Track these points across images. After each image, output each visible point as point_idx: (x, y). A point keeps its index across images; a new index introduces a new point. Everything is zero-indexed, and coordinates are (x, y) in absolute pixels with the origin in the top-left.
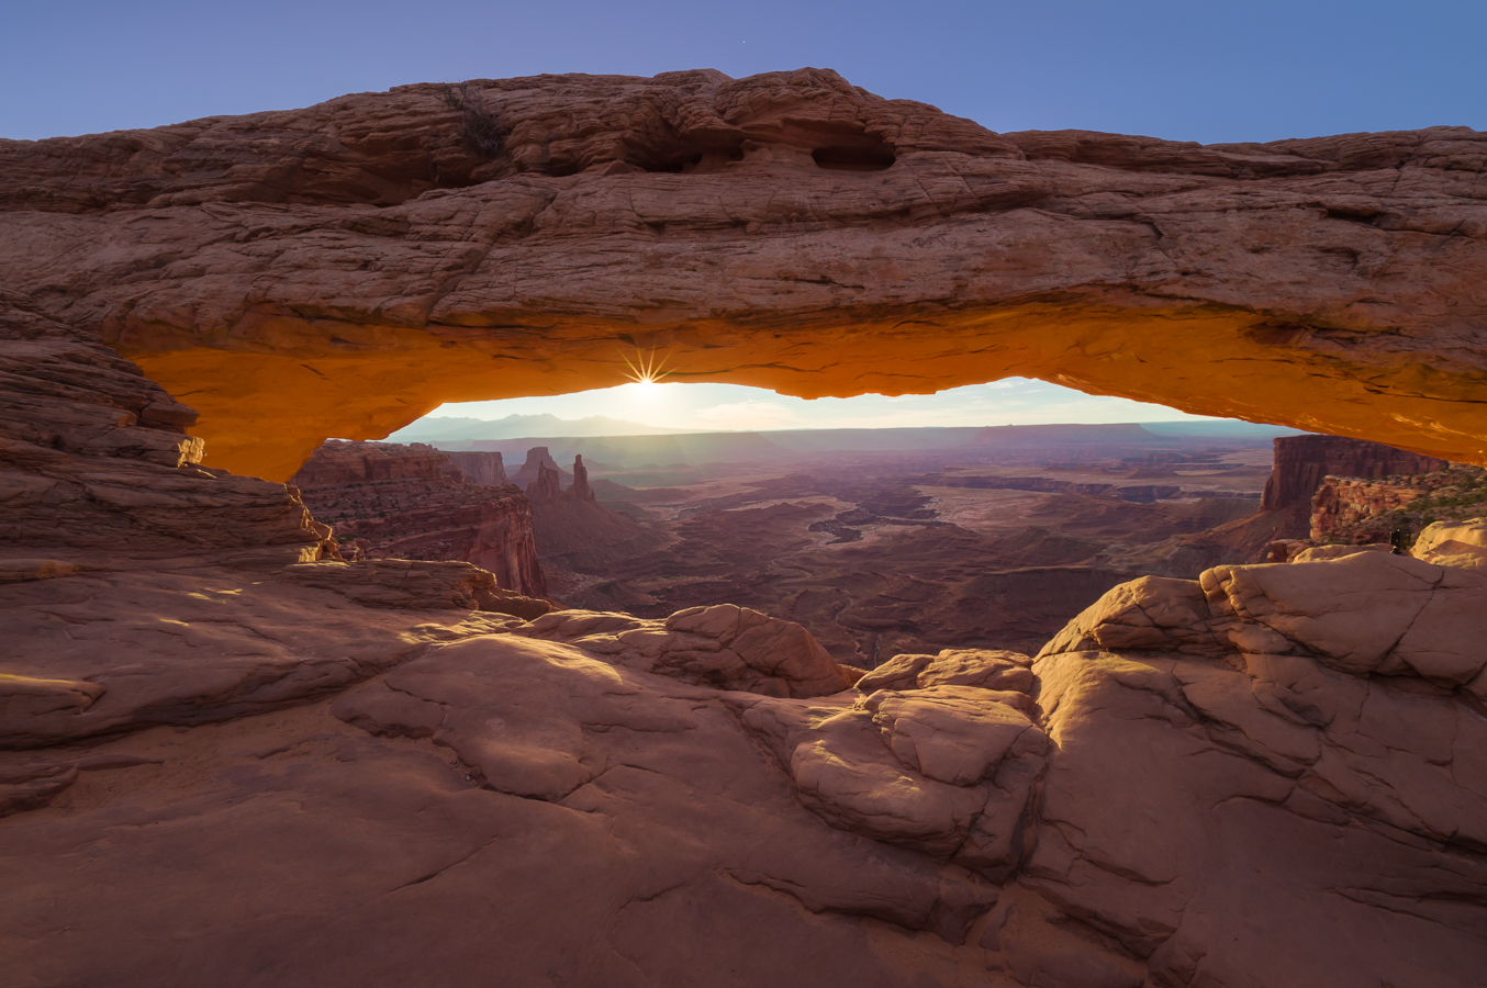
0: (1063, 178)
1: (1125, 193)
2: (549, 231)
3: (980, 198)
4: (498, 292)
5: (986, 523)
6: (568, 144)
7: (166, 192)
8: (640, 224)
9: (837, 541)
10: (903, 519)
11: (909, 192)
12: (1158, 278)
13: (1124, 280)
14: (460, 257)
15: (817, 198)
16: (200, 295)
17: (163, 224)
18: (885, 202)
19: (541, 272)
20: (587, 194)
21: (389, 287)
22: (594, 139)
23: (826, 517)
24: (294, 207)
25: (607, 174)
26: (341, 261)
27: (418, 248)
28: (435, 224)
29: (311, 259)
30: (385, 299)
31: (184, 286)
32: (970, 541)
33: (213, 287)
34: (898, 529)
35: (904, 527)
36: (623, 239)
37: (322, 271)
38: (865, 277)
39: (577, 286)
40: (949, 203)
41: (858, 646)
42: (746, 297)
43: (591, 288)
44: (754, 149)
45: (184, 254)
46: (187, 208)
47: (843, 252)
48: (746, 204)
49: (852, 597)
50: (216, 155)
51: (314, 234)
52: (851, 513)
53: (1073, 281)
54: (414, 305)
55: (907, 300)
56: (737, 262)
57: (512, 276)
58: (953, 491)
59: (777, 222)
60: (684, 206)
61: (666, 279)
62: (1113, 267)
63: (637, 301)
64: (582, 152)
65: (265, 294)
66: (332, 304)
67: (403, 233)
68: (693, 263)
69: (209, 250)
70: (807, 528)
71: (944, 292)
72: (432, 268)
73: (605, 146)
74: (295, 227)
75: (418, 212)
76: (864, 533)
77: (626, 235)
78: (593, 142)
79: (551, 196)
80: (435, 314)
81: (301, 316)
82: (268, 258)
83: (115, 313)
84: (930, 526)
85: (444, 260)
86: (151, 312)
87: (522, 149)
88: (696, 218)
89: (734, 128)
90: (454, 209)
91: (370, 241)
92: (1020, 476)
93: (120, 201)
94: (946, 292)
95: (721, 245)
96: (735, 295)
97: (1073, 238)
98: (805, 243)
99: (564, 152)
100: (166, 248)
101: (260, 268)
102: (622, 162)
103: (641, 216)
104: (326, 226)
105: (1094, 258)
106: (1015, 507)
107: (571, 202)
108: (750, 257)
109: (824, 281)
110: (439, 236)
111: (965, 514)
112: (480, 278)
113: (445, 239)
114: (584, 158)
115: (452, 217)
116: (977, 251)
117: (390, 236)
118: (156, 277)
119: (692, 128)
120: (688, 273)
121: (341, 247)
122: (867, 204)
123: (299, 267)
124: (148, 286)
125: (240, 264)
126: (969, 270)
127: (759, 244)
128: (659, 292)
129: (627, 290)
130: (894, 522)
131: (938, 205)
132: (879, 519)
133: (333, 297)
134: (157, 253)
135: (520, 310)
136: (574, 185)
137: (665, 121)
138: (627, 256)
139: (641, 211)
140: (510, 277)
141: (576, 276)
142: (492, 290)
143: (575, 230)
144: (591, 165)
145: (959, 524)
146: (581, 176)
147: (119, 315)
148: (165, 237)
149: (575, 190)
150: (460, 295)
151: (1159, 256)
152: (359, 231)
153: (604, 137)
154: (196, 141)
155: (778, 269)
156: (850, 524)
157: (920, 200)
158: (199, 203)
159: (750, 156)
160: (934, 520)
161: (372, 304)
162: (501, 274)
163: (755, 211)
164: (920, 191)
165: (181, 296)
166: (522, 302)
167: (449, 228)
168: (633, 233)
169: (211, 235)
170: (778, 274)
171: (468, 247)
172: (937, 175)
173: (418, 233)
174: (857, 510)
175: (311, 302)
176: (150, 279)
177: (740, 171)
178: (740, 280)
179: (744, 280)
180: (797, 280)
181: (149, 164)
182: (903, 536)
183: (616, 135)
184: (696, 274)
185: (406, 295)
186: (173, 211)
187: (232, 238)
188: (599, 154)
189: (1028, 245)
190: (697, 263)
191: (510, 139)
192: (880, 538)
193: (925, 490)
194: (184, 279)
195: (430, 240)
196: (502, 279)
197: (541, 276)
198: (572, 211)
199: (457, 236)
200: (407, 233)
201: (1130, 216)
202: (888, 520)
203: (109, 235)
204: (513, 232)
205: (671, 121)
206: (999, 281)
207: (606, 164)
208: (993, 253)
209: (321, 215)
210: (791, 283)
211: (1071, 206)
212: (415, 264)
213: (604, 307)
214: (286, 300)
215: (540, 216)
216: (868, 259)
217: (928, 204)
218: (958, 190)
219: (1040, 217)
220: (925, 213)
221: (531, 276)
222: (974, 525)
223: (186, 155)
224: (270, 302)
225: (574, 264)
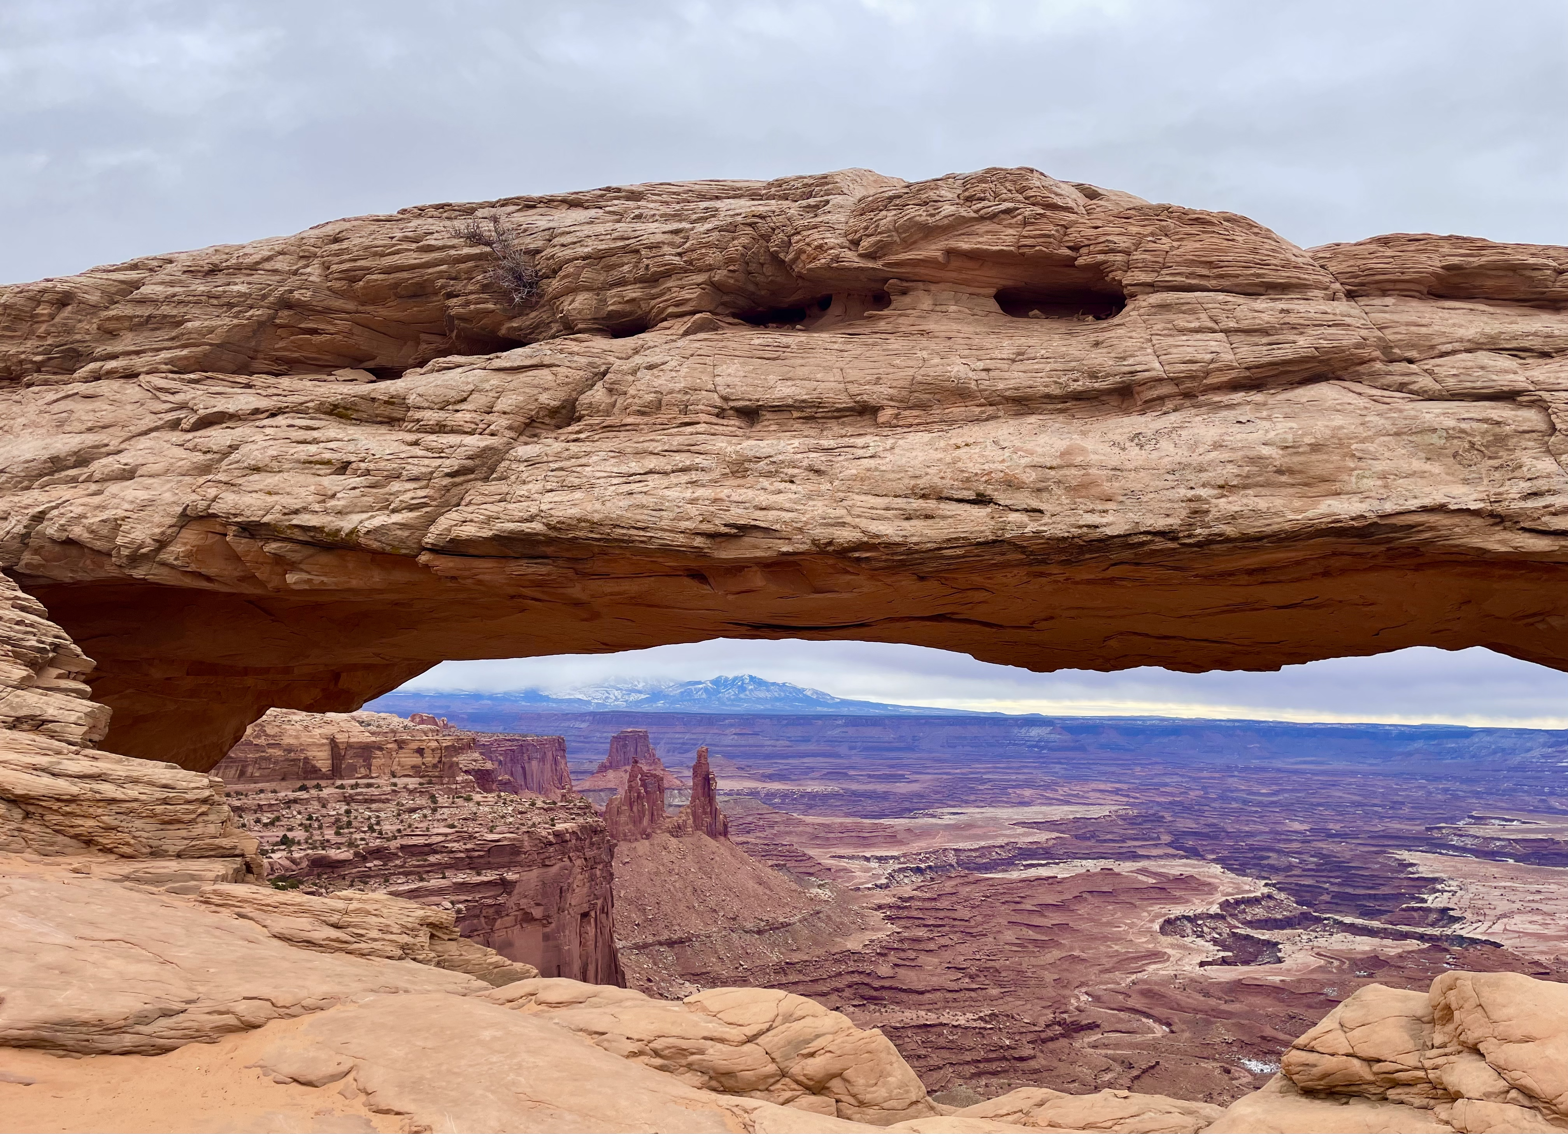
0: (1403, 329)
1: (1518, 352)
2: (596, 420)
3: (1247, 369)
4: (516, 509)
6: (632, 292)
7: (96, 360)
8: (724, 410)
9: (1224, 961)
10: (1375, 924)
11: (1131, 361)
12: (1540, 503)
13: (1480, 505)
14: (469, 458)
15: (988, 370)
16: (126, 506)
17: (89, 405)
18: (1093, 375)
19: (577, 482)
20: (650, 367)
21: (371, 499)
22: (669, 284)
23: (1196, 906)
24: (258, 380)
25: (686, 333)
26: (311, 462)
27: (416, 443)
28: (442, 409)
29: (275, 458)
30: (365, 516)
31: (106, 493)
33: (143, 495)
34: (1364, 945)
35: (1376, 941)
36: (697, 433)
37: (285, 475)
38: (1045, 495)
39: (625, 502)
40: (1192, 377)
42: (864, 523)
43: (643, 507)
44: (904, 293)
45: (111, 448)
46: (122, 381)
47: (1015, 456)
48: (878, 381)
50: (166, 310)
51: (280, 420)
52: (1257, 901)
53: (1389, 507)
54: (403, 526)
55: (1109, 531)
56: (854, 472)
57: (539, 486)
58: (1491, 868)
59: (923, 406)
60: (789, 383)
61: (750, 494)
62: (1466, 481)
63: (705, 527)
64: (653, 302)
65: (209, 506)
66: (294, 522)
67: (399, 420)
68: (791, 471)
69: (144, 442)
70: (1156, 927)
71: (1170, 521)
72: (432, 473)
73: (685, 294)
74: (256, 411)
75: (420, 390)
76: (1286, 949)
77: (701, 428)
78: (669, 289)
79: (602, 369)
80: (429, 539)
81: (252, 536)
82: (217, 456)
83: (20, 529)
84: (1438, 944)
85: (448, 462)
86: (62, 528)
87: (571, 298)
88: (804, 401)
89: (871, 265)
90: (471, 387)
91: (353, 431)
93: (39, 371)
94: (1174, 522)
95: (832, 443)
96: (848, 519)
97: (1397, 434)
98: (959, 441)
99: (628, 301)
100: (91, 439)
101: (205, 469)
102: (708, 315)
103: (726, 399)
104: (299, 410)
105: (1435, 468)
107: (631, 378)
108: (872, 463)
109: (981, 500)
110: (445, 426)
111: (1519, 923)
112: (494, 487)
113: (453, 431)
114: (655, 310)
115: (464, 400)
116: (1225, 456)
117: (381, 423)
118: (74, 480)
119: (812, 265)
120: (782, 486)
121: (315, 441)
122: (1063, 379)
123: (257, 469)
124: (63, 492)
125: (180, 463)
126: (1213, 487)
127: (890, 442)
128: (739, 515)
129: (692, 510)
130: (1353, 929)
131: (1175, 381)
132: (1318, 920)
133: (296, 512)
134: (80, 447)
135: (544, 535)
136: (636, 352)
137: (774, 256)
138: (699, 459)
139: (724, 392)
140: (534, 487)
141: (626, 488)
142: (510, 506)
143: (630, 420)
144: (665, 320)
146: (647, 337)
147: (24, 531)
148: (90, 424)
149: (638, 360)
150: (465, 512)
151: (1547, 465)
152: (340, 416)
153: (684, 282)
154: (142, 290)
155: (913, 482)
156: (1249, 924)
157: (1147, 374)
158: (137, 375)
159: (899, 301)
160: (1449, 932)
161: (347, 524)
162: (524, 482)
163: (891, 391)
164: (1152, 357)
165: (102, 507)
166: (547, 525)
167: (459, 415)
168: (711, 423)
169: (149, 421)
170: (912, 489)
171: (482, 444)
172: (1182, 331)
173: (418, 421)
174: (1270, 897)
175: (265, 520)
176: (67, 482)
177: (882, 325)
178: (856, 497)
179: (863, 498)
180: (940, 499)
181: (80, 321)
183: (701, 278)
184: (793, 487)
185: (394, 511)
186: (105, 387)
187: (175, 425)
188: (677, 306)
189: (1316, 448)
190: (796, 471)
191: (555, 284)
192: (1321, 963)
193: (1424, 863)
194: (106, 484)
195: (433, 432)
196: (522, 490)
197: (579, 487)
198: (632, 391)
199: (468, 427)
200: (404, 420)
201: (1509, 396)
202: (1341, 923)
203: (22, 420)
204: (547, 420)
205: (782, 255)
206: (1262, 504)
207: (685, 319)
208: (1253, 460)
209: (292, 392)
210: (931, 504)
211: (1406, 379)
212: (408, 467)
213: (659, 534)
214: (235, 515)
215: (585, 399)
216: (1051, 468)
217: (1160, 380)
218: (1209, 357)
219: (1351, 398)
220: (1155, 393)
221: (564, 487)
223: (127, 310)
224: (215, 516)
225: (624, 469)
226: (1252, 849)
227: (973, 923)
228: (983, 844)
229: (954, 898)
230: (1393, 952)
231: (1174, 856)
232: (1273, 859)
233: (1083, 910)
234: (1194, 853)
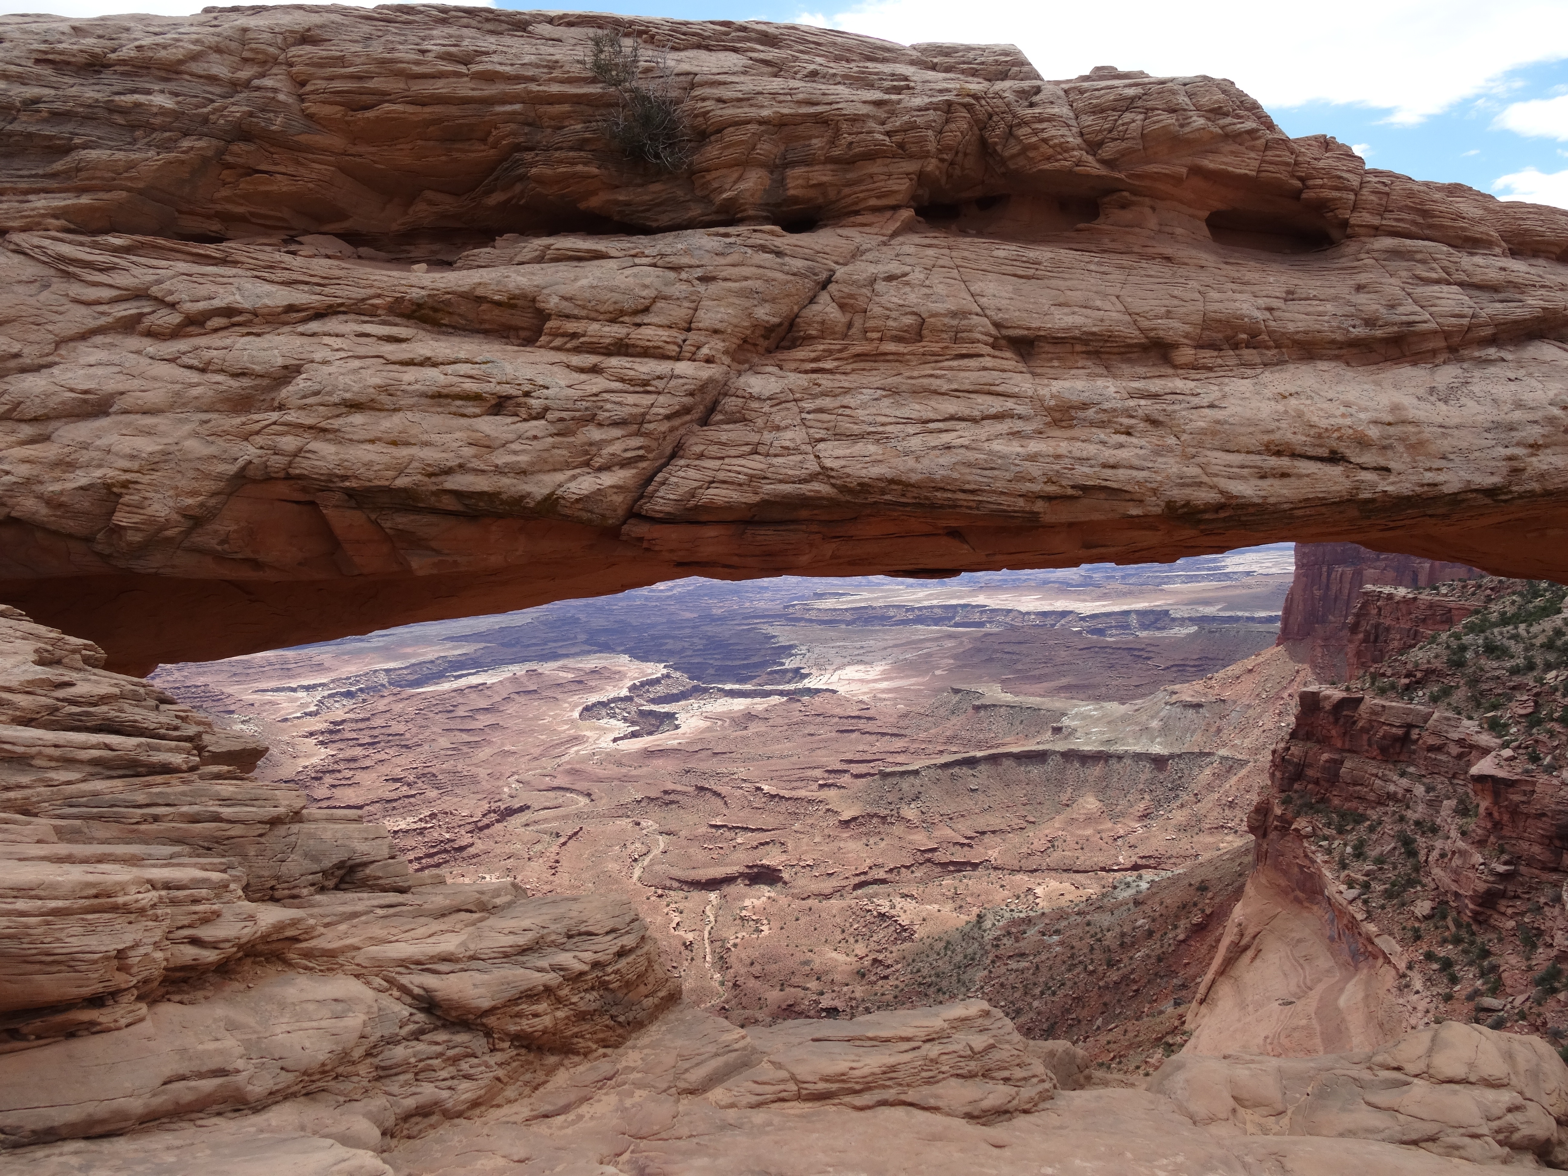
5: (885, 685)
9: (634, 735)
10: (748, 687)
23: (610, 692)
32: (859, 717)
34: (739, 705)
35: (749, 700)
41: (677, 920)
49: (661, 833)
52: (657, 681)
58: (829, 633)
70: (576, 714)
76: (681, 718)
84: (793, 696)
92: (935, 602)
106: (929, 655)
130: (732, 694)
132: (706, 690)
145: (842, 690)
156: (653, 701)
160: (800, 686)
174: (668, 676)
182: (749, 717)
192: (708, 724)
193: (782, 634)
202: (723, 690)
222: (865, 688)
226: (653, 638)
227: (408, 736)
228: (413, 661)
229: (388, 715)
230: (760, 708)
231: (589, 652)
232: (670, 645)
233: (511, 709)
234: (606, 648)
